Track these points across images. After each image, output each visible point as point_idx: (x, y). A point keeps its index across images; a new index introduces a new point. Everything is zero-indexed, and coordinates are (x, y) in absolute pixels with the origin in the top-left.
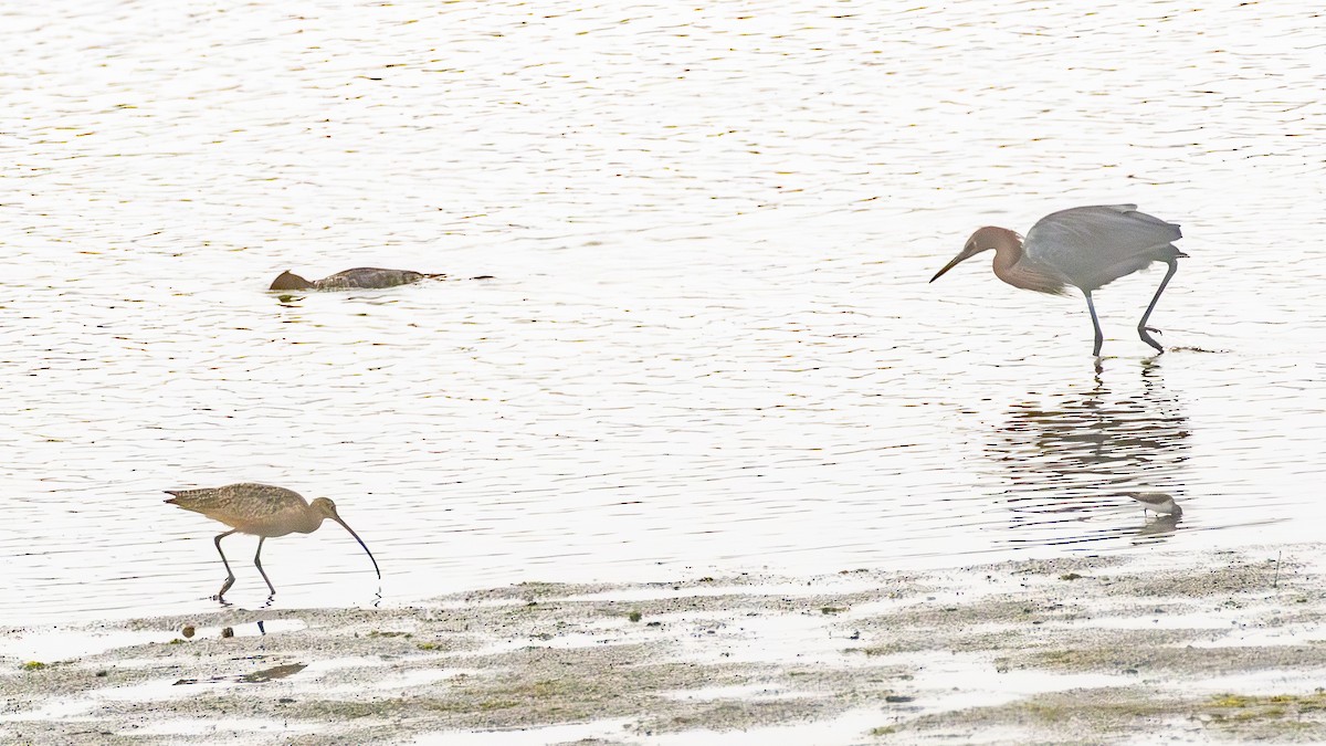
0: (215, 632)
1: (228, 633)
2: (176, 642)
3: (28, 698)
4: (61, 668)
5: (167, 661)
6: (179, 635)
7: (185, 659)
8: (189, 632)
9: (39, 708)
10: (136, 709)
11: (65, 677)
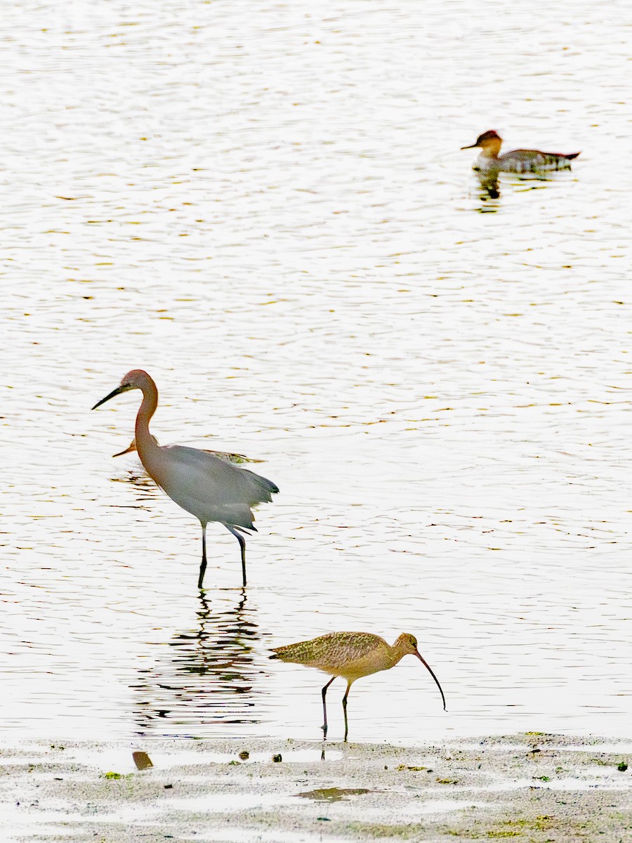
0: (267, 757)
1: (277, 759)
2: (232, 763)
3: (105, 802)
4: (134, 779)
5: (224, 779)
6: (237, 758)
7: (239, 778)
8: (245, 755)
9: (113, 812)
10: (196, 817)
11: (137, 787)
